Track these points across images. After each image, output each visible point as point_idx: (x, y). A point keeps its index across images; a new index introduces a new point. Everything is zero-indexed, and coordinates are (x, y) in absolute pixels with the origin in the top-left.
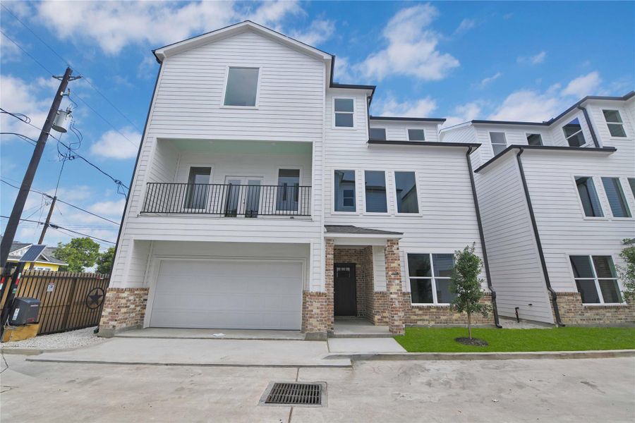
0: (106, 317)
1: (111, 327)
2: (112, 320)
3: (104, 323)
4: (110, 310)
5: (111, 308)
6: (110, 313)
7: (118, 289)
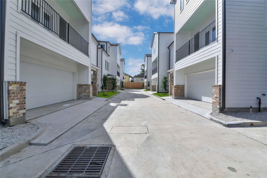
0: (15, 108)
1: (22, 115)
2: (21, 109)
3: (14, 113)
4: (18, 101)
5: (18, 99)
6: (17, 104)
7: (21, 82)
